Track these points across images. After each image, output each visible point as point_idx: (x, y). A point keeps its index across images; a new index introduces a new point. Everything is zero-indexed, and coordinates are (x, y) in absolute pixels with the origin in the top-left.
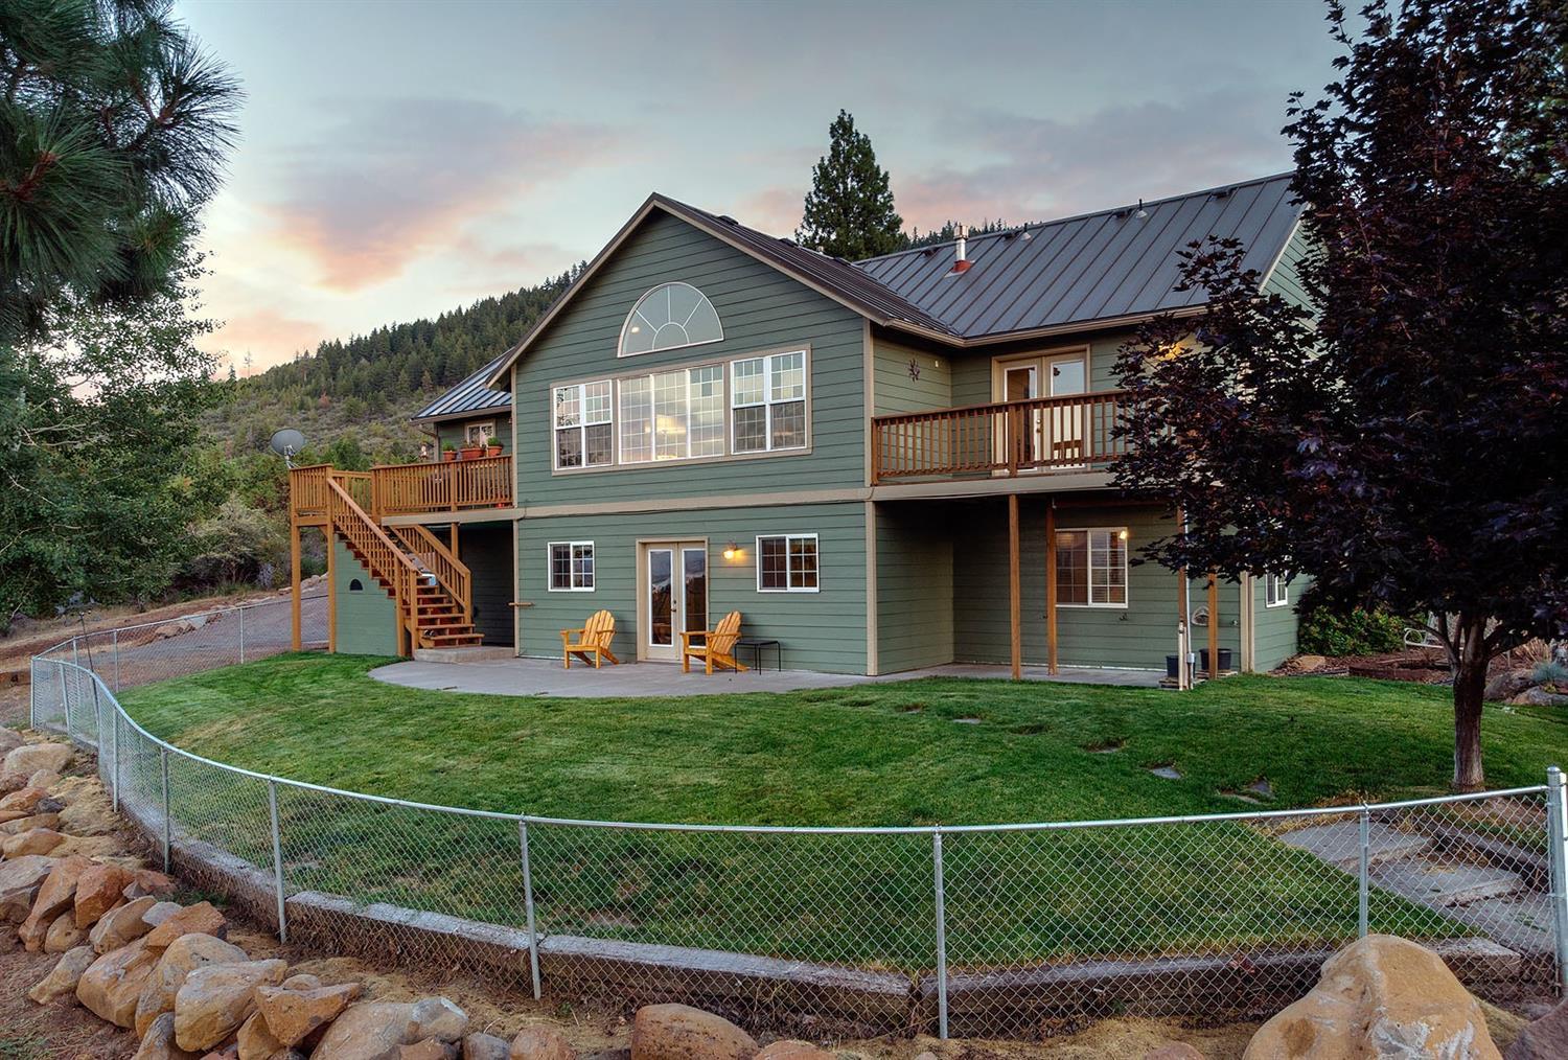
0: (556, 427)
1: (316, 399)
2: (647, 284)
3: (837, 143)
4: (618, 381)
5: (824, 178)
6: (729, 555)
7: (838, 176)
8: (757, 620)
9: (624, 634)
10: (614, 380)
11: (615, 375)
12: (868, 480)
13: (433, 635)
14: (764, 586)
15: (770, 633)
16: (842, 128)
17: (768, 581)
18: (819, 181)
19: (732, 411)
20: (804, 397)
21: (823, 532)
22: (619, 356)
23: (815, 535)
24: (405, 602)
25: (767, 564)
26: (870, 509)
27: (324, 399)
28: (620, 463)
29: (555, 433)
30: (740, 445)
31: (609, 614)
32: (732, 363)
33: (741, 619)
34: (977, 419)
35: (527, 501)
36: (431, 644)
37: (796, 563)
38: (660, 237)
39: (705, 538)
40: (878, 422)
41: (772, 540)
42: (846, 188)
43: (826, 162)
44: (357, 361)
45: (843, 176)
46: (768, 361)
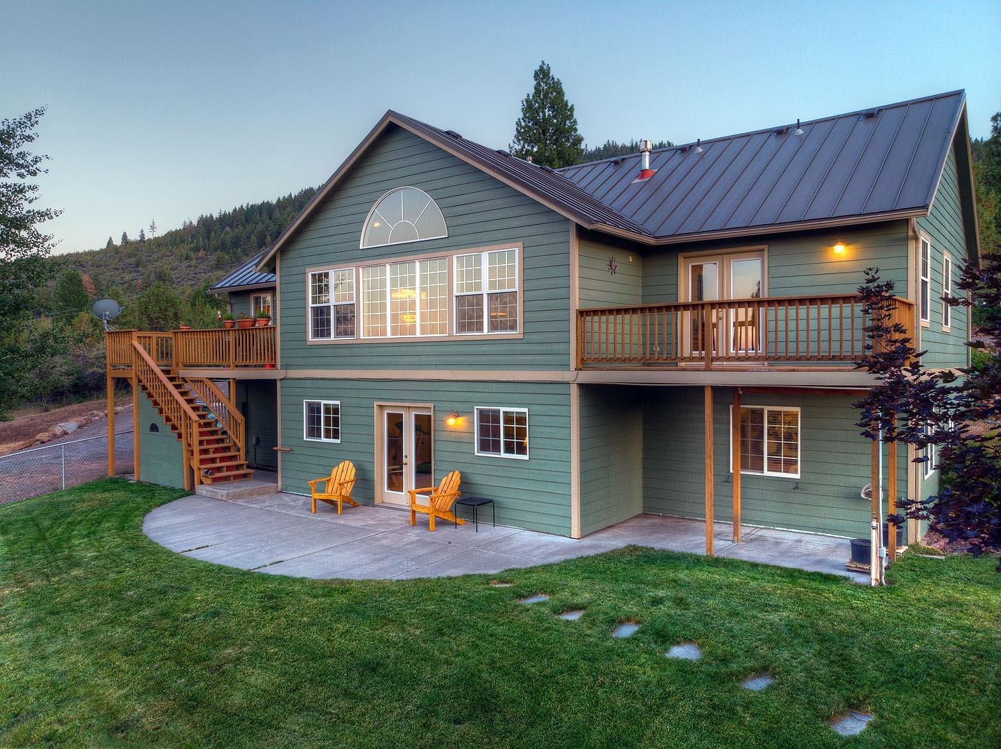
0: (310, 304)
1: (197, 253)
2: (384, 188)
3: (538, 84)
4: (361, 270)
5: (530, 109)
6: (451, 422)
7: (539, 107)
8: (477, 479)
9: (364, 482)
10: (357, 267)
11: (358, 264)
12: (573, 365)
13: (211, 474)
14: (481, 450)
15: (486, 493)
16: (543, 74)
17: (484, 446)
18: (526, 111)
19: (454, 298)
20: (516, 289)
21: (533, 407)
22: (361, 248)
23: (525, 410)
24: (189, 445)
25: (484, 431)
26: (574, 391)
27: (202, 253)
28: (362, 337)
29: (310, 309)
30: (462, 327)
31: (351, 465)
32: (455, 258)
33: (461, 478)
34: (665, 316)
35: (288, 365)
36: (209, 481)
37: (508, 433)
38: (395, 148)
39: (432, 405)
40: (582, 313)
41: (488, 411)
42: (544, 116)
43: (531, 97)
44: (224, 228)
45: (543, 108)
46: (485, 257)
